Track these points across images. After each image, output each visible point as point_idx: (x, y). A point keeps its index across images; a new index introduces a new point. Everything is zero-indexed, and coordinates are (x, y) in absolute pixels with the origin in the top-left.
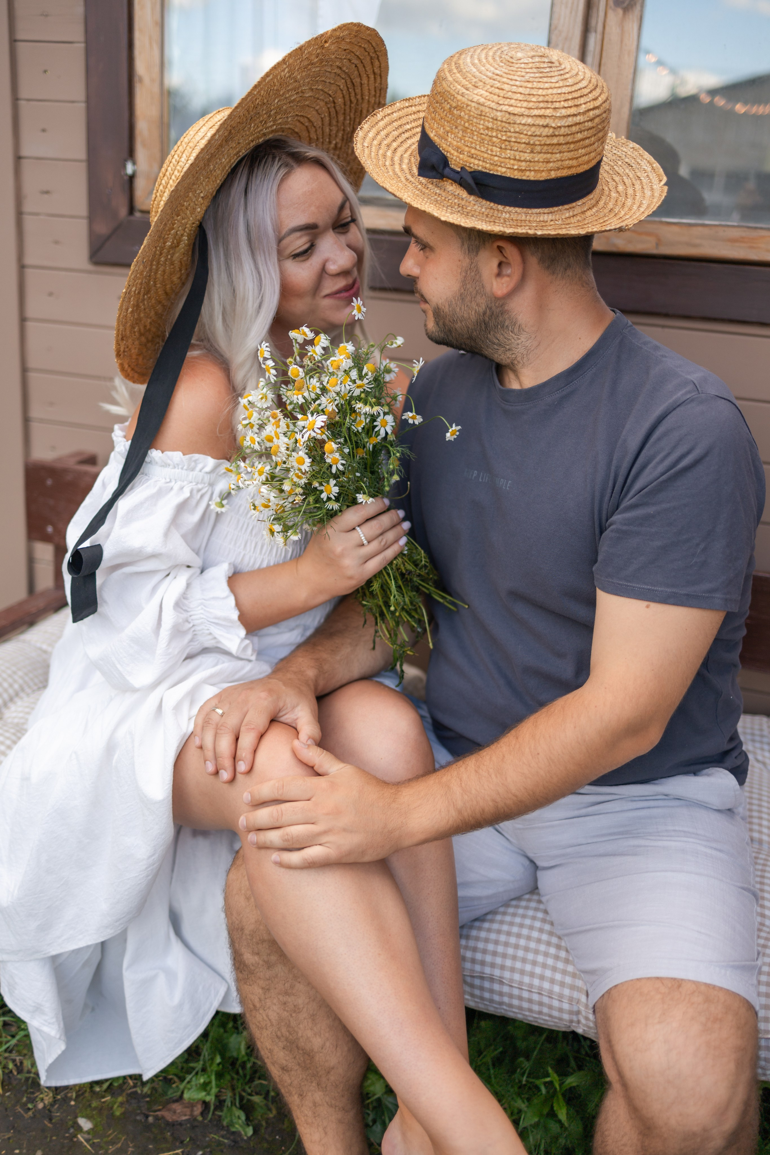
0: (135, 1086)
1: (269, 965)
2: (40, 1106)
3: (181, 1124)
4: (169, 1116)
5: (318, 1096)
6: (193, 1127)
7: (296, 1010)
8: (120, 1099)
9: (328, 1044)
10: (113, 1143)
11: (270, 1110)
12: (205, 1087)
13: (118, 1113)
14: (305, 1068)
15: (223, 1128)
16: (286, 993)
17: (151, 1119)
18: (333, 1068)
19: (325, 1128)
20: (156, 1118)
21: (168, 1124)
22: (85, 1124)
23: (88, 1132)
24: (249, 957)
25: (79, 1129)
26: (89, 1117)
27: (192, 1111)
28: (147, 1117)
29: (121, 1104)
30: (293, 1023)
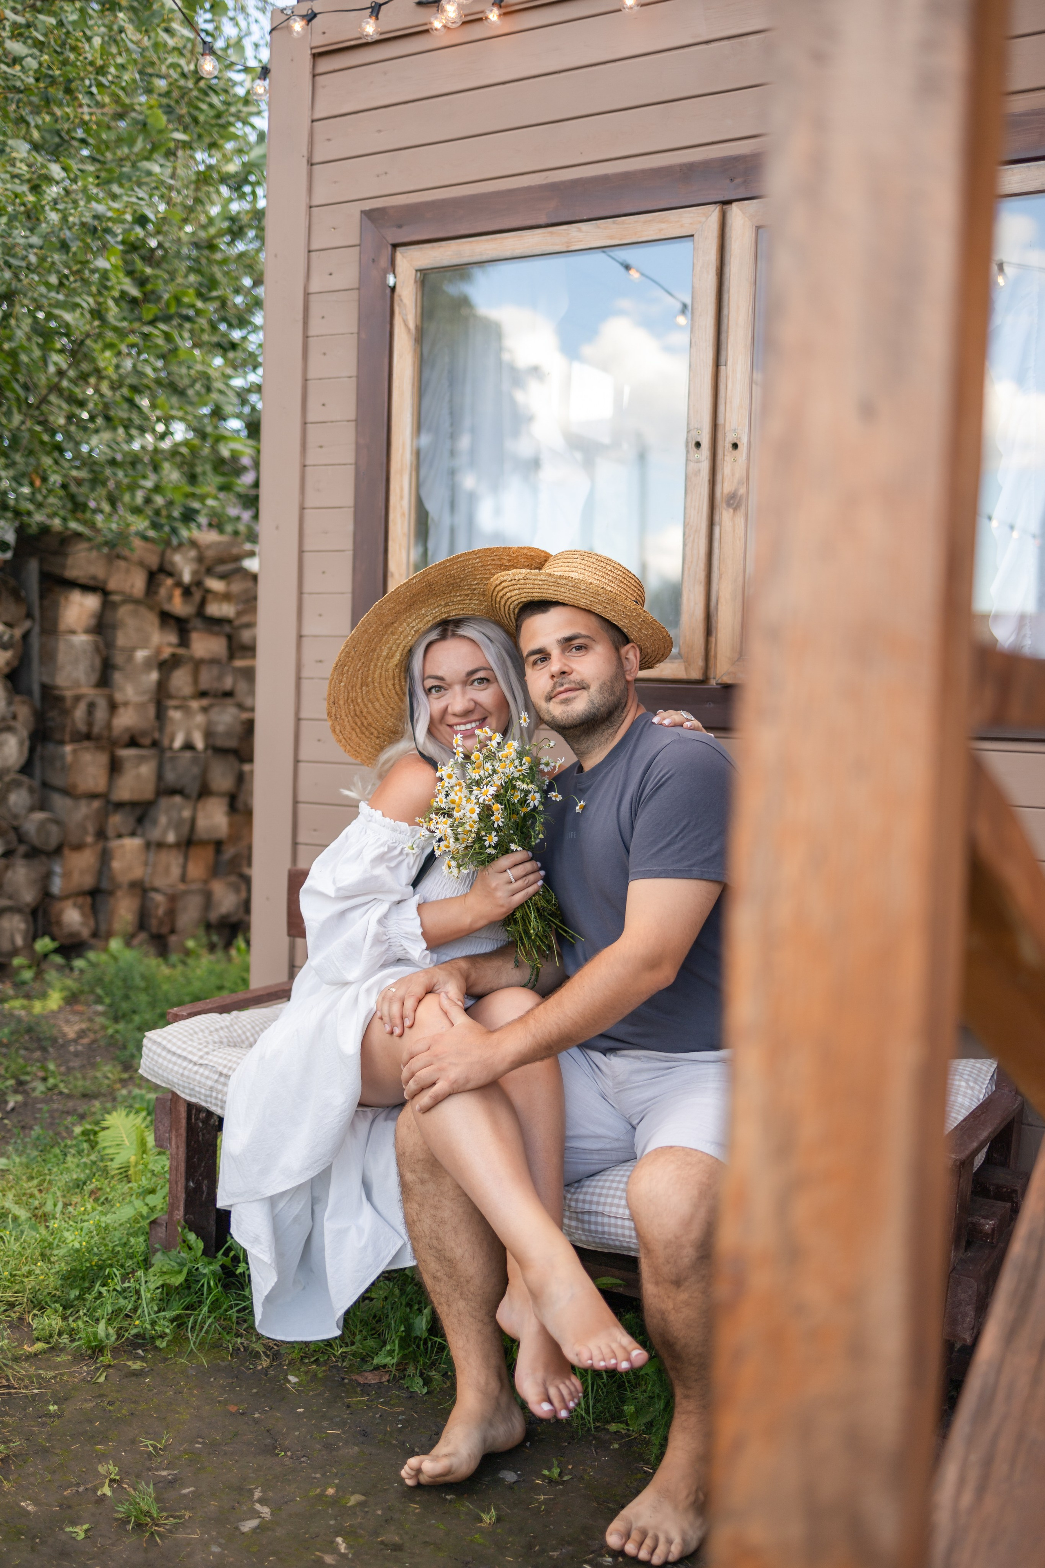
0: (337, 1361)
1: (423, 1182)
2: (260, 1367)
3: (370, 1386)
4: (361, 1380)
5: (461, 1304)
6: (380, 1388)
7: (443, 1222)
8: (324, 1368)
9: (467, 1254)
10: (312, 1391)
11: (446, 1383)
12: (391, 1353)
13: (320, 1376)
14: (450, 1277)
15: (403, 1389)
16: (436, 1208)
17: (346, 1381)
18: (471, 1277)
19: (467, 1336)
20: (351, 1380)
21: (359, 1384)
22: (293, 1379)
23: (295, 1384)
24: (409, 1177)
25: (289, 1382)
26: (296, 1376)
27: (381, 1379)
28: (343, 1379)
29: (324, 1371)
30: (441, 1235)
